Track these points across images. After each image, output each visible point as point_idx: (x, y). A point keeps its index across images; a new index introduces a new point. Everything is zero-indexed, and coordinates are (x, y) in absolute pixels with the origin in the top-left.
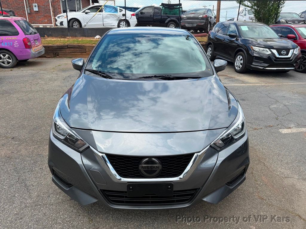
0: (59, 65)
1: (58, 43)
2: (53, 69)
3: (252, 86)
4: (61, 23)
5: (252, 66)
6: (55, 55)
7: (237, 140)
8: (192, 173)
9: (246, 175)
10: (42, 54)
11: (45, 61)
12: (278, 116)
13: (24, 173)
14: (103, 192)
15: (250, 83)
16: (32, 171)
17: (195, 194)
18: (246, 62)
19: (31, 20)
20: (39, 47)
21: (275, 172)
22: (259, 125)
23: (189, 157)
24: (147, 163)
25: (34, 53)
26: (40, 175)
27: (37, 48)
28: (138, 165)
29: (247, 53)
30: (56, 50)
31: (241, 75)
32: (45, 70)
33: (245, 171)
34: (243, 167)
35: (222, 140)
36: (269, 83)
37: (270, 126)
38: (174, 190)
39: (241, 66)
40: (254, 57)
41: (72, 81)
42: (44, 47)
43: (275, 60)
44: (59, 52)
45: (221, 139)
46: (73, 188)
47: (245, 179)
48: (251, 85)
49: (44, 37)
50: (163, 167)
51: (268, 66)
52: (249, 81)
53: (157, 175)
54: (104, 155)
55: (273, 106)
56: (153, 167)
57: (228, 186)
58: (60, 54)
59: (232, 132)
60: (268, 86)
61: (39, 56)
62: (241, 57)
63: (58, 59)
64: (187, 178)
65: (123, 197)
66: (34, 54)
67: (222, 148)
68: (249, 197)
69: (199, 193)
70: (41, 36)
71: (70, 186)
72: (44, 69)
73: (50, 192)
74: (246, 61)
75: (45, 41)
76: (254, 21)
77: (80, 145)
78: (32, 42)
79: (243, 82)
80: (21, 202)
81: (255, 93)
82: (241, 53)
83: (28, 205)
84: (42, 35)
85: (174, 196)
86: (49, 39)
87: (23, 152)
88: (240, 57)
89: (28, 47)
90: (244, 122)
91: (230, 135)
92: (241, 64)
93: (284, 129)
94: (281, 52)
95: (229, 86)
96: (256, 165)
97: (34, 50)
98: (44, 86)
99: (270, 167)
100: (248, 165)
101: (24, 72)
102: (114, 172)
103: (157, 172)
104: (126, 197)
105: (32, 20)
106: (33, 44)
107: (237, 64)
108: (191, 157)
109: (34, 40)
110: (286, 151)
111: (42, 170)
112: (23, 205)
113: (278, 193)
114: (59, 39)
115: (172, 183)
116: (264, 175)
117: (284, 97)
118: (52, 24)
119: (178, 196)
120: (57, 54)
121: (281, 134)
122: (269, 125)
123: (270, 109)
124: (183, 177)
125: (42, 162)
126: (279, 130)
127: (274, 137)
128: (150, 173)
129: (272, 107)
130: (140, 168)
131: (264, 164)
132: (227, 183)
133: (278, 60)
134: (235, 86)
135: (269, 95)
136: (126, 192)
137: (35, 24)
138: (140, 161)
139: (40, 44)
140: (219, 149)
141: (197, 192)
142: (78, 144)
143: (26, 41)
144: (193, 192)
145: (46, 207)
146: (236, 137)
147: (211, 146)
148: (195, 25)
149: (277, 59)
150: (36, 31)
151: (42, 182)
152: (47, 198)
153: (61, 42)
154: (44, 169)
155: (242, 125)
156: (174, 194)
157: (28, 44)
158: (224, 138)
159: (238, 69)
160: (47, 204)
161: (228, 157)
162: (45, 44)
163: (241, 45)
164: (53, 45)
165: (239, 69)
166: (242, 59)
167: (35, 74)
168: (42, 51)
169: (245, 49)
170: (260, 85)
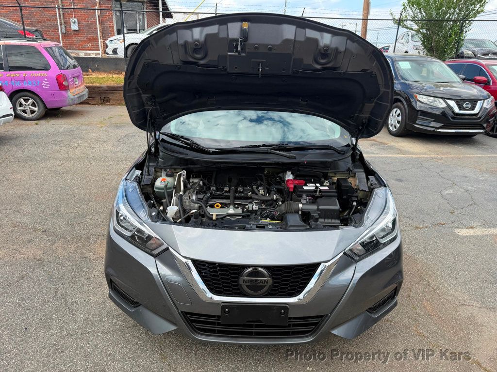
0: (109, 116)
1: (109, 82)
2: (101, 122)
3: (416, 158)
4: (115, 51)
5: (416, 125)
6: (104, 100)
7: (385, 245)
8: (315, 293)
9: (399, 298)
10: (84, 99)
11: (87, 109)
12: (454, 208)
13: (64, 284)
14: (185, 314)
15: (413, 154)
16: (75, 282)
17: (321, 323)
18: (406, 120)
19: (66, 45)
20: (80, 88)
21: (445, 296)
22: (424, 221)
23: (312, 268)
24: (250, 275)
25: (72, 97)
26: (87, 288)
27: (77, 90)
28: (238, 278)
29: (408, 105)
30: (106, 93)
31: (398, 139)
32: (88, 125)
33: (396, 292)
34: (393, 286)
35: (363, 244)
36: (442, 154)
37: (440, 224)
38: (289, 316)
39: (398, 125)
40: (420, 112)
41: (131, 143)
42: (87, 87)
43: (453, 118)
44: (109, 95)
45: (360, 244)
46: (141, 308)
47: (396, 304)
48: (413, 156)
49: (87, 71)
50: (274, 282)
51: (443, 126)
52: (411, 150)
53: (265, 293)
54: (190, 261)
55: (447, 192)
56: (259, 282)
57: (370, 314)
58: (112, 99)
59: (377, 233)
60: (441, 159)
61: (79, 102)
62: (399, 112)
63: (108, 107)
64: (308, 300)
65: (213, 323)
66: (72, 99)
67: (362, 257)
68: (403, 332)
69: (326, 322)
70: (83, 71)
71: (136, 305)
72: (87, 123)
73: (103, 314)
74: (406, 118)
75: (88, 78)
76: (421, 52)
77: (154, 246)
78: (70, 80)
79: (401, 151)
80: (61, 328)
81: (419, 170)
82: (399, 104)
83: (71, 332)
84: (85, 69)
85: (289, 326)
86: (95, 75)
87: (61, 253)
88: (396, 111)
89: (63, 87)
90: (395, 219)
91: (375, 238)
92: (398, 122)
93: (462, 228)
94: (462, 105)
95: (378, 157)
96: (416, 284)
97: (73, 93)
98: (87, 150)
99: (438, 288)
100: (401, 283)
101: (57, 126)
102: (202, 286)
103: (265, 289)
104: (219, 324)
105: (69, 45)
106: (71, 83)
107: (392, 122)
108: (316, 268)
109: (73, 78)
110: (464, 264)
111: (90, 280)
112: (64, 333)
113: (448, 328)
114: (111, 76)
115: (287, 305)
116: (427, 300)
117: (466, 177)
118: (99, 50)
119: (294, 325)
120: (105, 99)
121: (457, 236)
122: (438, 222)
123: (442, 196)
124: (304, 297)
125: (89, 268)
126: (454, 230)
127: (446, 241)
128: (256, 290)
129: (445, 192)
130: (241, 282)
131: (429, 283)
132: (369, 309)
133: (458, 117)
134: (386, 157)
135: (441, 173)
136: (219, 317)
137: (73, 50)
138: (240, 271)
139: (82, 83)
140: (357, 258)
141: (323, 321)
142: (152, 244)
143: (61, 79)
144: (317, 320)
145: (98, 336)
146: (382, 241)
147: (345, 253)
149: (456, 117)
150: (76, 63)
151: (91, 300)
152: (98, 324)
153: (113, 81)
154: (92, 279)
155: (393, 223)
156: (289, 322)
157: (64, 83)
158: (365, 241)
159: (393, 129)
160: (99, 332)
161: (370, 269)
162: (88, 83)
163: (399, 92)
164: (100, 85)
165: (395, 130)
166: (399, 114)
167: (73, 131)
168: (84, 94)
169: (405, 99)
170: (429, 156)
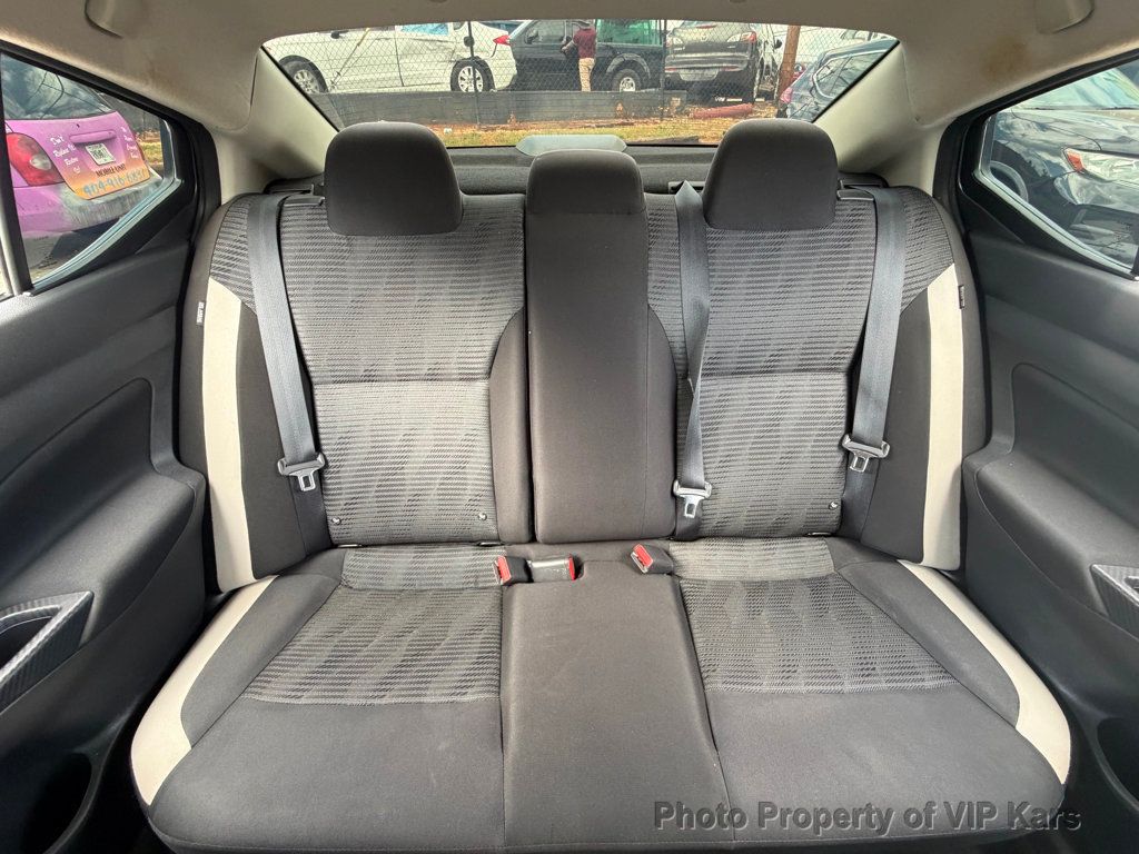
20: (121, 173)
40: (1084, 212)
78: (59, 153)
89: (37, 176)
97: (86, 189)
148: (715, 73)
157: (35, 162)
